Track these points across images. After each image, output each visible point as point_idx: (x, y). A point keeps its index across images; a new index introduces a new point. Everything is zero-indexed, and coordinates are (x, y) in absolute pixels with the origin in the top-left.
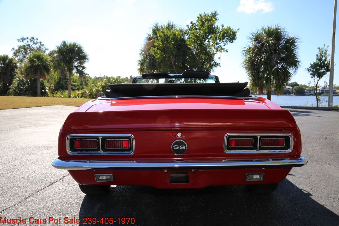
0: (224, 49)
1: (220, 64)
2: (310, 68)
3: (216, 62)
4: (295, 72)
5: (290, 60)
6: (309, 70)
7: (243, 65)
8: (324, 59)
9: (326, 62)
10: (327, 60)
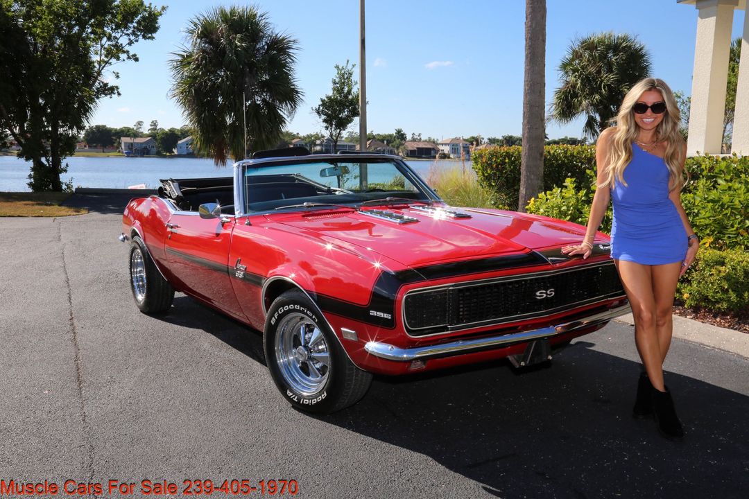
0: (128, 52)
1: (119, 90)
2: (321, 108)
3: (105, 82)
4: (290, 113)
5: (281, 88)
6: (318, 112)
7: (174, 92)
8: (346, 90)
9: (350, 97)
10: (352, 91)
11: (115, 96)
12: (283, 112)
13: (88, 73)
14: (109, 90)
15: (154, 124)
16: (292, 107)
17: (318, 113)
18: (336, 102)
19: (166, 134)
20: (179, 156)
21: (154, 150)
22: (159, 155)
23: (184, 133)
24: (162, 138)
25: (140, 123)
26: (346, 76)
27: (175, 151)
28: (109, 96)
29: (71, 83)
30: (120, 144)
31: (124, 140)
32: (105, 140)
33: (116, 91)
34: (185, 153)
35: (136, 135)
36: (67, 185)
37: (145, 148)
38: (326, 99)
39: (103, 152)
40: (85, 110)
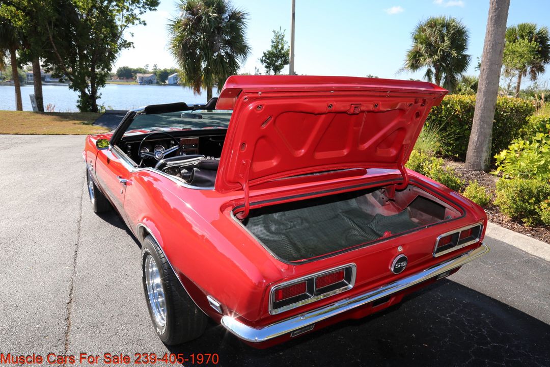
0: (139, 19)
1: (134, 45)
2: (264, 58)
3: (125, 39)
4: (243, 61)
7: (169, 46)
8: (280, 47)
9: (283, 52)
10: (284, 48)
11: (131, 49)
12: (239, 60)
13: (114, 34)
14: (127, 45)
15: (155, 66)
16: (244, 57)
17: (262, 61)
18: (274, 55)
19: (162, 72)
20: (169, 85)
21: (155, 81)
22: (158, 84)
23: (173, 72)
24: (160, 74)
25: (147, 65)
26: (280, 38)
27: (167, 82)
28: (127, 49)
29: (103, 40)
30: (136, 77)
31: (138, 75)
32: (127, 75)
33: (132, 46)
34: (172, 83)
35: (145, 72)
36: (101, 107)
37: (150, 80)
38: (267, 53)
39: (127, 82)
40: (112, 57)
